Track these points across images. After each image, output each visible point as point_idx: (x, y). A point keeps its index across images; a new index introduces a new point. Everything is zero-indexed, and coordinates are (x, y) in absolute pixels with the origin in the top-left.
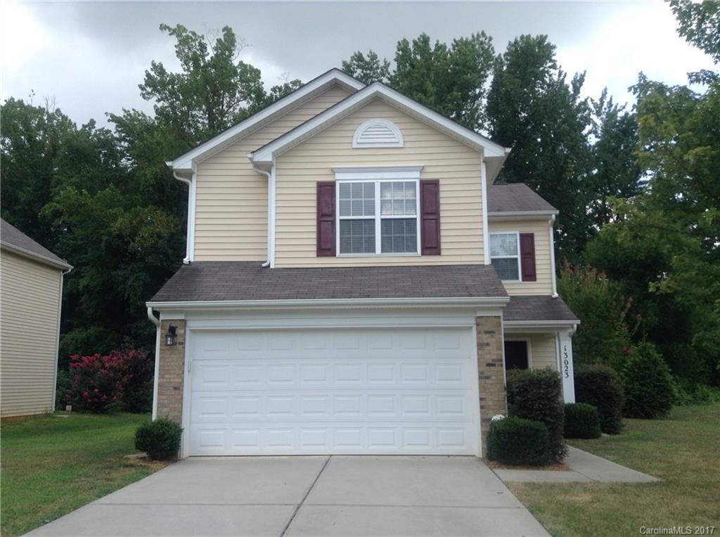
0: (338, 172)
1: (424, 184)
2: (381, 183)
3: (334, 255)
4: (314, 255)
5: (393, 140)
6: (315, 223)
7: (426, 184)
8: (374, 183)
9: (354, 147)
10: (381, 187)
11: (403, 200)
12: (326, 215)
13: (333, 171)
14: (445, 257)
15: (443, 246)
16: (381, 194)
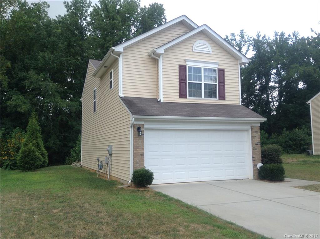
0: (188, 62)
1: (219, 70)
2: (204, 68)
3: (186, 97)
4: (178, 97)
5: (208, 50)
6: (178, 83)
7: (220, 70)
8: (201, 68)
9: (193, 51)
10: (204, 70)
11: (212, 76)
12: (183, 80)
13: (185, 61)
14: (227, 101)
15: (226, 97)
16: (204, 73)
